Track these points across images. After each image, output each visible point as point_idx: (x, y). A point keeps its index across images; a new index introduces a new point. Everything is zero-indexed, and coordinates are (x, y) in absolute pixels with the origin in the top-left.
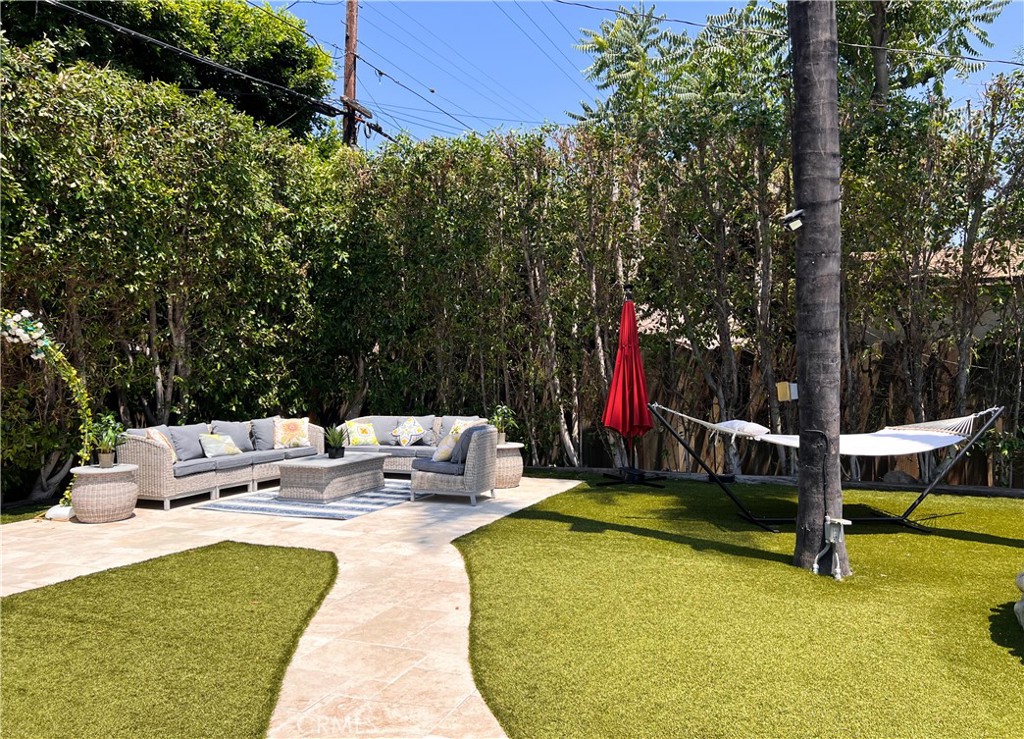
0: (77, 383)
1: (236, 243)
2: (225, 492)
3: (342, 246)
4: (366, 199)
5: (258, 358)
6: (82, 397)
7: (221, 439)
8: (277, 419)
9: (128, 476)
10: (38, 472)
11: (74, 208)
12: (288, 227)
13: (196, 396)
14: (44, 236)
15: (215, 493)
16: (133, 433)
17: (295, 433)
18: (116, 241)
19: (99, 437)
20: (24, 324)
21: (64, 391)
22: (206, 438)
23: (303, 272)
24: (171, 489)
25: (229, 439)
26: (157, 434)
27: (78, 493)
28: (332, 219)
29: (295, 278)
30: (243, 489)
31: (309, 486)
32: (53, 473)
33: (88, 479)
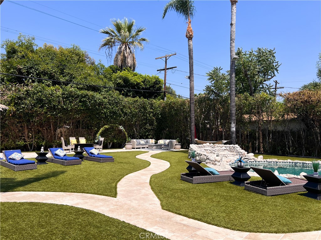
0: (126, 133)
1: (145, 116)
2: (142, 148)
3: (160, 115)
4: (164, 108)
5: (149, 131)
6: (127, 135)
7: (142, 141)
8: (150, 139)
9: (131, 144)
10: (122, 145)
11: (126, 113)
12: (153, 113)
13: (140, 136)
14: (124, 118)
15: (141, 148)
16: (132, 140)
17: (152, 141)
18: (131, 117)
19: (128, 140)
20: (121, 127)
21: (125, 134)
22: (140, 141)
23: (155, 118)
24: (136, 147)
25: (143, 142)
26: (135, 140)
27: (127, 146)
28: (159, 111)
29: (154, 119)
30: (145, 148)
31: (151, 147)
32: (123, 145)
33: (127, 144)
